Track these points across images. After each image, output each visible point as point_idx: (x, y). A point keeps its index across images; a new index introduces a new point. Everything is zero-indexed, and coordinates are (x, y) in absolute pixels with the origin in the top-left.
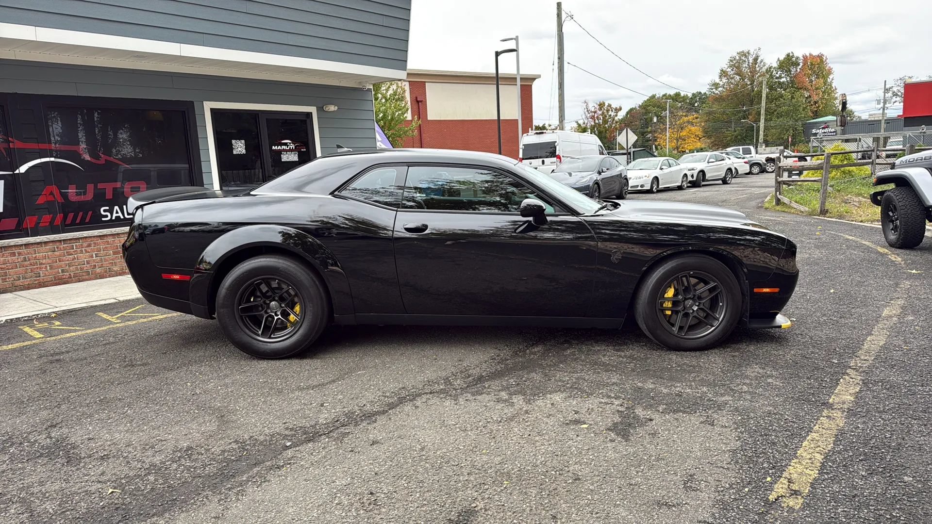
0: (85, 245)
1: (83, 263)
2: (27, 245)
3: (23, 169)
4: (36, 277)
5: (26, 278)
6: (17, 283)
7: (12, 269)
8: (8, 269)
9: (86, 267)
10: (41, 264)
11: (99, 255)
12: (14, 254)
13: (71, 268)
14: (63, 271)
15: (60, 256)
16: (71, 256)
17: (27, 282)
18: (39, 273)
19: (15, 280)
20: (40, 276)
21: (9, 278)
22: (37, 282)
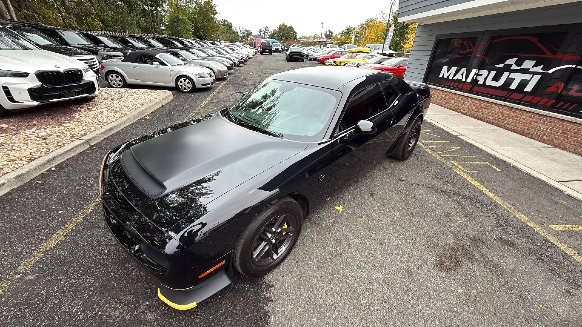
0: (549, 121)
1: (540, 130)
2: (521, 110)
3: (551, 71)
5: (511, 125)
6: (507, 126)
7: (509, 118)
8: (507, 118)
9: (540, 133)
10: (521, 121)
11: (552, 130)
12: (513, 112)
13: (532, 130)
14: (527, 129)
15: (532, 121)
16: (536, 124)
18: (517, 125)
19: (506, 124)
20: (516, 127)
21: (505, 122)
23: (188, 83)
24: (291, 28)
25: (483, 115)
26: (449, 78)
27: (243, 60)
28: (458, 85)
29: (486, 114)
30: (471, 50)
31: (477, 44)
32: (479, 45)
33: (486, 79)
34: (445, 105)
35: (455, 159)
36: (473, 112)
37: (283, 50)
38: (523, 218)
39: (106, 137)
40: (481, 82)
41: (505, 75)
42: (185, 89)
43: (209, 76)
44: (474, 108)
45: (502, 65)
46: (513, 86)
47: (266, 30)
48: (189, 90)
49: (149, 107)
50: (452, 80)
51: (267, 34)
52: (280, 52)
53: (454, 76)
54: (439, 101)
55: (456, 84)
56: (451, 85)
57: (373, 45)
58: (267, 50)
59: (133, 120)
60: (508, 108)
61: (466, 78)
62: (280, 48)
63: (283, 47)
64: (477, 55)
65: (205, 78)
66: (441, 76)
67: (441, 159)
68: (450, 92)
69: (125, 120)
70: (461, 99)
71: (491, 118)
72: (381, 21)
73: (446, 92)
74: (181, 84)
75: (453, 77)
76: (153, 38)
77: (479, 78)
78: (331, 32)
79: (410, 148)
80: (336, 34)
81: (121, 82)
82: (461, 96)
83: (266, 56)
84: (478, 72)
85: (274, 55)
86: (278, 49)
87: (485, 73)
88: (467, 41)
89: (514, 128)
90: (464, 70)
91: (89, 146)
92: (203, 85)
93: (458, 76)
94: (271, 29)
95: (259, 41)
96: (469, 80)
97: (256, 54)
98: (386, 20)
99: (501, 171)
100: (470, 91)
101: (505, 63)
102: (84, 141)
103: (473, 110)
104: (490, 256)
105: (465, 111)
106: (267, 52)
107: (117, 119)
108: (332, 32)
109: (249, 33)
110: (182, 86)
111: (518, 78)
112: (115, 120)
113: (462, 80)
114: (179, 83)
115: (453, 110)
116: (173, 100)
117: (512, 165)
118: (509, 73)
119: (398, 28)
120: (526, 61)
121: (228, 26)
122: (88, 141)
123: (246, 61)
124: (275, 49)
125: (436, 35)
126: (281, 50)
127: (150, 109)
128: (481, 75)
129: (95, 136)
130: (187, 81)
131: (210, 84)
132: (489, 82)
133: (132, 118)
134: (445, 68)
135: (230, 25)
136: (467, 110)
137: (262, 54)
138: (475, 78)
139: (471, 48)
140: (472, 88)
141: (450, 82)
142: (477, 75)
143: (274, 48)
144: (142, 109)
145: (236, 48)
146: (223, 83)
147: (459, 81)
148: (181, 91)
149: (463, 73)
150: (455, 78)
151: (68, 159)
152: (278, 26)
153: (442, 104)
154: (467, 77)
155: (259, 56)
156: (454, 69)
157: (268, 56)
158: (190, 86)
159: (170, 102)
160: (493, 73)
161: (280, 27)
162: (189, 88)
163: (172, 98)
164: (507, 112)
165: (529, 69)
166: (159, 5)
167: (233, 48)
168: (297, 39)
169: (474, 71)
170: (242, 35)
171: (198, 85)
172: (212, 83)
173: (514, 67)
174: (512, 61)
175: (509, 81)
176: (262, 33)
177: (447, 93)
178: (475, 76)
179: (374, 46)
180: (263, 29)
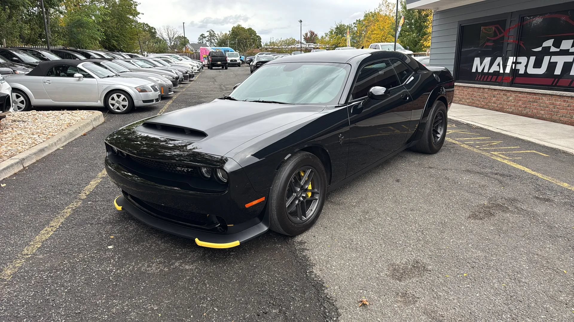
4: (570, 118)
5: (566, 117)
6: (562, 119)
7: (562, 109)
8: (560, 109)
12: (564, 101)
17: (566, 119)
18: (572, 116)
19: (561, 116)
20: (572, 118)
21: (559, 114)
22: (570, 121)
23: (124, 100)
24: (251, 31)
25: (532, 110)
26: (485, 71)
27: (188, 75)
28: (497, 78)
29: (535, 109)
30: (502, 35)
31: (507, 27)
32: (510, 29)
33: (526, 66)
34: (486, 106)
35: (495, 150)
36: (520, 109)
37: (243, 62)
38: (566, 185)
39: (39, 158)
40: (522, 72)
41: (546, 59)
42: (118, 108)
43: (152, 90)
44: (520, 103)
45: (540, 49)
46: (558, 71)
47: (212, 35)
48: (124, 109)
49: (79, 127)
50: (488, 73)
51: (213, 41)
52: (239, 65)
53: (489, 69)
54: (478, 102)
55: (495, 77)
56: (489, 80)
57: (379, 44)
58: (219, 63)
59: (63, 142)
60: (558, 97)
61: (504, 69)
62: (238, 59)
63: (243, 58)
64: (511, 40)
65: (147, 92)
66: (474, 70)
67: (479, 151)
68: (488, 89)
69: (56, 141)
70: (504, 95)
71: (542, 112)
72: (388, 14)
73: (483, 88)
74: (113, 102)
75: (488, 71)
76: (47, 50)
77: (518, 67)
78: (313, 33)
79: (439, 139)
80: (322, 37)
81: (23, 104)
82: (503, 91)
83: (218, 70)
84: (516, 59)
85: (230, 69)
86: (236, 61)
87: (523, 60)
88: (496, 25)
89: (570, 120)
90: (499, 60)
91: (22, 168)
92: (144, 101)
93: (495, 68)
94: (219, 34)
95: (204, 51)
96: (508, 70)
97: (202, 68)
98: (394, 11)
99: (548, 156)
100: (512, 84)
101: (543, 46)
102: (17, 160)
103: (520, 106)
104: (524, 207)
105: (511, 110)
106: (219, 66)
107: (44, 140)
108: (315, 33)
109: (184, 41)
110: (113, 105)
111: (560, 61)
112: (42, 141)
113: (499, 71)
114: (110, 100)
115: (497, 111)
116: (104, 122)
117: (563, 151)
118: (550, 57)
119: (413, 21)
120: (563, 41)
121: (152, 32)
122: (22, 161)
123: (191, 76)
124: (231, 61)
125: (458, 21)
126: (239, 61)
127: (80, 130)
128: (520, 63)
129: (29, 156)
130: (123, 96)
131: (155, 100)
132: (531, 71)
133: (63, 140)
134: (477, 61)
135: (153, 31)
136: (513, 108)
137: (212, 69)
138: (513, 68)
139: (502, 33)
140: (513, 80)
141: (486, 76)
142: (516, 63)
143: (229, 59)
144: (71, 130)
145: (172, 60)
146: (170, 102)
147: (497, 73)
148: (112, 112)
149: (499, 63)
150: (491, 71)
151: (4, 179)
152: (231, 30)
153: (482, 106)
154: (505, 67)
155: (206, 71)
156: (488, 60)
157: (221, 70)
158: (126, 103)
159: (101, 124)
160: (533, 59)
161: (233, 30)
162: (124, 106)
163: (102, 119)
164: (558, 103)
165: (569, 50)
166: (52, 5)
167: (170, 60)
168: (261, 46)
169: (511, 59)
170: (172, 44)
171: (138, 103)
172: (157, 100)
173: (553, 49)
174: (549, 43)
175: (552, 66)
176: (204, 41)
177: (486, 90)
178: (514, 65)
179: (381, 46)
180: (207, 34)
